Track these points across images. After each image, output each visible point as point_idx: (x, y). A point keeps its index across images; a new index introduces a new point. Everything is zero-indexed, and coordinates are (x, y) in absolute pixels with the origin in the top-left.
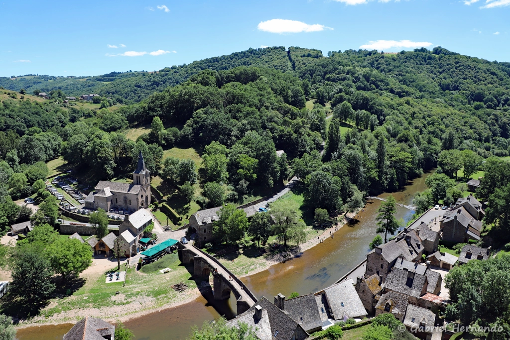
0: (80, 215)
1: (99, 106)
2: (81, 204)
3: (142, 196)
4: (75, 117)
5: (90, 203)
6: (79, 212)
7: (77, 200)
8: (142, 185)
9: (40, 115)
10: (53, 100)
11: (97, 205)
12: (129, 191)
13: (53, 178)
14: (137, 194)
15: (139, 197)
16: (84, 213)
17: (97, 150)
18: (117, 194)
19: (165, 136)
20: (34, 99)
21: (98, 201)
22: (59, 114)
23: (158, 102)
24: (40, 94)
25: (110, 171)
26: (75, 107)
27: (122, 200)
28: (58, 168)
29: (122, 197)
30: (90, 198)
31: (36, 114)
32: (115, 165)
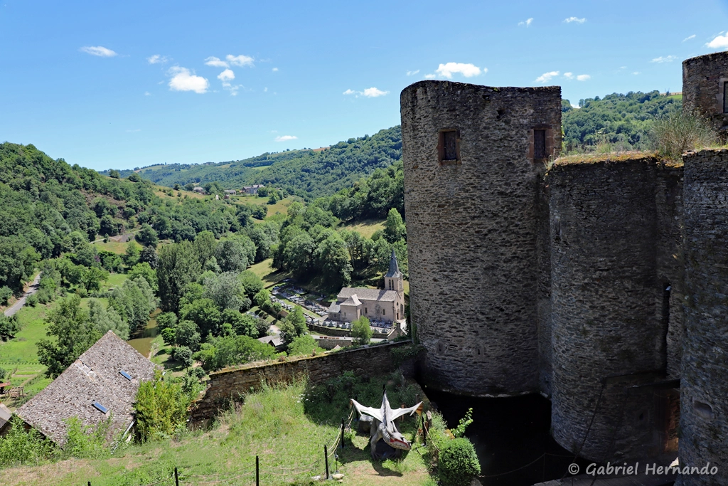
0: (326, 327)
1: (267, 199)
2: (321, 316)
3: (397, 304)
4: (245, 216)
5: (335, 315)
6: (324, 324)
7: (314, 312)
8: (397, 291)
9: (206, 216)
10: (212, 196)
11: (343, 317)
12: (379, 298)
13: (271, 289)
14: (393, 302)
15: (395, 304)
16: (331, 325)
17: (332, 252)
18: (367, 302)
19: (403, 232)
20: (191, 195)
21: (346, 311)
22: (226, 212)
23: (382, 190)
24: (195, 189)
25: (348, 277)
26: (238, 203)
27: (374, 310)
28: (264, 278)
29: (374, 306)
30: (334, 308)
31: (203, 214)
32: (352, 269)
